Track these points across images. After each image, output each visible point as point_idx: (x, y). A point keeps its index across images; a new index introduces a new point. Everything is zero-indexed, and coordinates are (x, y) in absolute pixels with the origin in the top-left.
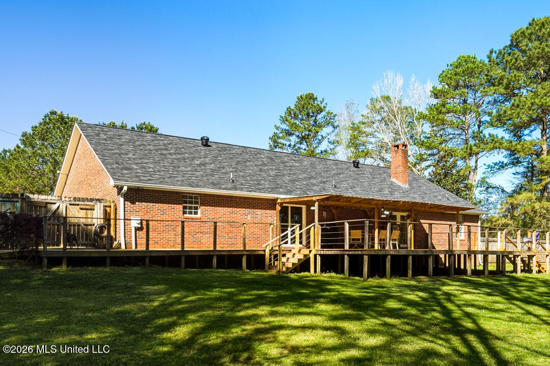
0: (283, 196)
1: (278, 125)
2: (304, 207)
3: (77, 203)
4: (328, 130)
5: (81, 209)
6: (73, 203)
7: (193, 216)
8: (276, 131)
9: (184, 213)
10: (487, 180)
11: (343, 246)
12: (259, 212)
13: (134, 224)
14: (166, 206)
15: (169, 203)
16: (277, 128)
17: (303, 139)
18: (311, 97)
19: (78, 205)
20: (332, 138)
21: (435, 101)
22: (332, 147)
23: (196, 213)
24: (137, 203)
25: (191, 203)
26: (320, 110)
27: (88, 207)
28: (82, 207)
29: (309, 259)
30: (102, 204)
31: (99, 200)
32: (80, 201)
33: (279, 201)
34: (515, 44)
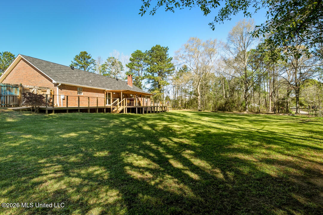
0: (107, 89)
1: (72, 61)
2: (111, 93)
3: (40, 89)
4: (92, 65)
5: (42, 91)
6: (39, 89)
7: (80, 95)
8: (72, 63)
9: (78, 94)
10: (145, 86)
11: (133, 105)
12: (100, 94)
13: (62, 97)
14: (72, 91)
15: (73, 90)
16: (72, 62)
17: (82, 67)
18: (85, 53)
19: (41, 90)
20: (93, 68)
21: (131, 62)
22: (93, 71)
23: (81, 94)
24: (63, 90)
25: (80, 90)
26: (89, 58)
27: (44, 91)
28: (42, 90)
29: (123, 109)
30: (50, 90)
31: (48, 88)
32: (41, 88)
33: (106, 91)
34: (152, 50)
